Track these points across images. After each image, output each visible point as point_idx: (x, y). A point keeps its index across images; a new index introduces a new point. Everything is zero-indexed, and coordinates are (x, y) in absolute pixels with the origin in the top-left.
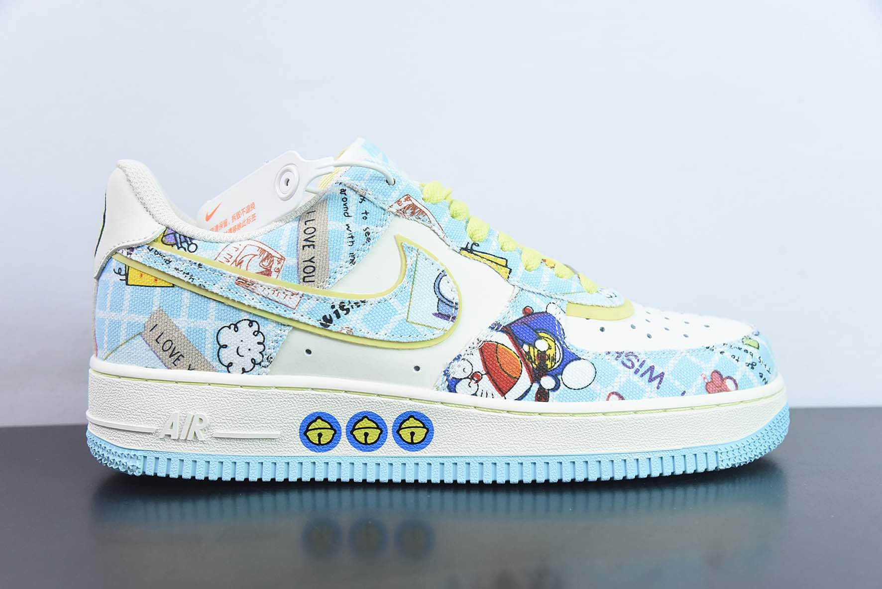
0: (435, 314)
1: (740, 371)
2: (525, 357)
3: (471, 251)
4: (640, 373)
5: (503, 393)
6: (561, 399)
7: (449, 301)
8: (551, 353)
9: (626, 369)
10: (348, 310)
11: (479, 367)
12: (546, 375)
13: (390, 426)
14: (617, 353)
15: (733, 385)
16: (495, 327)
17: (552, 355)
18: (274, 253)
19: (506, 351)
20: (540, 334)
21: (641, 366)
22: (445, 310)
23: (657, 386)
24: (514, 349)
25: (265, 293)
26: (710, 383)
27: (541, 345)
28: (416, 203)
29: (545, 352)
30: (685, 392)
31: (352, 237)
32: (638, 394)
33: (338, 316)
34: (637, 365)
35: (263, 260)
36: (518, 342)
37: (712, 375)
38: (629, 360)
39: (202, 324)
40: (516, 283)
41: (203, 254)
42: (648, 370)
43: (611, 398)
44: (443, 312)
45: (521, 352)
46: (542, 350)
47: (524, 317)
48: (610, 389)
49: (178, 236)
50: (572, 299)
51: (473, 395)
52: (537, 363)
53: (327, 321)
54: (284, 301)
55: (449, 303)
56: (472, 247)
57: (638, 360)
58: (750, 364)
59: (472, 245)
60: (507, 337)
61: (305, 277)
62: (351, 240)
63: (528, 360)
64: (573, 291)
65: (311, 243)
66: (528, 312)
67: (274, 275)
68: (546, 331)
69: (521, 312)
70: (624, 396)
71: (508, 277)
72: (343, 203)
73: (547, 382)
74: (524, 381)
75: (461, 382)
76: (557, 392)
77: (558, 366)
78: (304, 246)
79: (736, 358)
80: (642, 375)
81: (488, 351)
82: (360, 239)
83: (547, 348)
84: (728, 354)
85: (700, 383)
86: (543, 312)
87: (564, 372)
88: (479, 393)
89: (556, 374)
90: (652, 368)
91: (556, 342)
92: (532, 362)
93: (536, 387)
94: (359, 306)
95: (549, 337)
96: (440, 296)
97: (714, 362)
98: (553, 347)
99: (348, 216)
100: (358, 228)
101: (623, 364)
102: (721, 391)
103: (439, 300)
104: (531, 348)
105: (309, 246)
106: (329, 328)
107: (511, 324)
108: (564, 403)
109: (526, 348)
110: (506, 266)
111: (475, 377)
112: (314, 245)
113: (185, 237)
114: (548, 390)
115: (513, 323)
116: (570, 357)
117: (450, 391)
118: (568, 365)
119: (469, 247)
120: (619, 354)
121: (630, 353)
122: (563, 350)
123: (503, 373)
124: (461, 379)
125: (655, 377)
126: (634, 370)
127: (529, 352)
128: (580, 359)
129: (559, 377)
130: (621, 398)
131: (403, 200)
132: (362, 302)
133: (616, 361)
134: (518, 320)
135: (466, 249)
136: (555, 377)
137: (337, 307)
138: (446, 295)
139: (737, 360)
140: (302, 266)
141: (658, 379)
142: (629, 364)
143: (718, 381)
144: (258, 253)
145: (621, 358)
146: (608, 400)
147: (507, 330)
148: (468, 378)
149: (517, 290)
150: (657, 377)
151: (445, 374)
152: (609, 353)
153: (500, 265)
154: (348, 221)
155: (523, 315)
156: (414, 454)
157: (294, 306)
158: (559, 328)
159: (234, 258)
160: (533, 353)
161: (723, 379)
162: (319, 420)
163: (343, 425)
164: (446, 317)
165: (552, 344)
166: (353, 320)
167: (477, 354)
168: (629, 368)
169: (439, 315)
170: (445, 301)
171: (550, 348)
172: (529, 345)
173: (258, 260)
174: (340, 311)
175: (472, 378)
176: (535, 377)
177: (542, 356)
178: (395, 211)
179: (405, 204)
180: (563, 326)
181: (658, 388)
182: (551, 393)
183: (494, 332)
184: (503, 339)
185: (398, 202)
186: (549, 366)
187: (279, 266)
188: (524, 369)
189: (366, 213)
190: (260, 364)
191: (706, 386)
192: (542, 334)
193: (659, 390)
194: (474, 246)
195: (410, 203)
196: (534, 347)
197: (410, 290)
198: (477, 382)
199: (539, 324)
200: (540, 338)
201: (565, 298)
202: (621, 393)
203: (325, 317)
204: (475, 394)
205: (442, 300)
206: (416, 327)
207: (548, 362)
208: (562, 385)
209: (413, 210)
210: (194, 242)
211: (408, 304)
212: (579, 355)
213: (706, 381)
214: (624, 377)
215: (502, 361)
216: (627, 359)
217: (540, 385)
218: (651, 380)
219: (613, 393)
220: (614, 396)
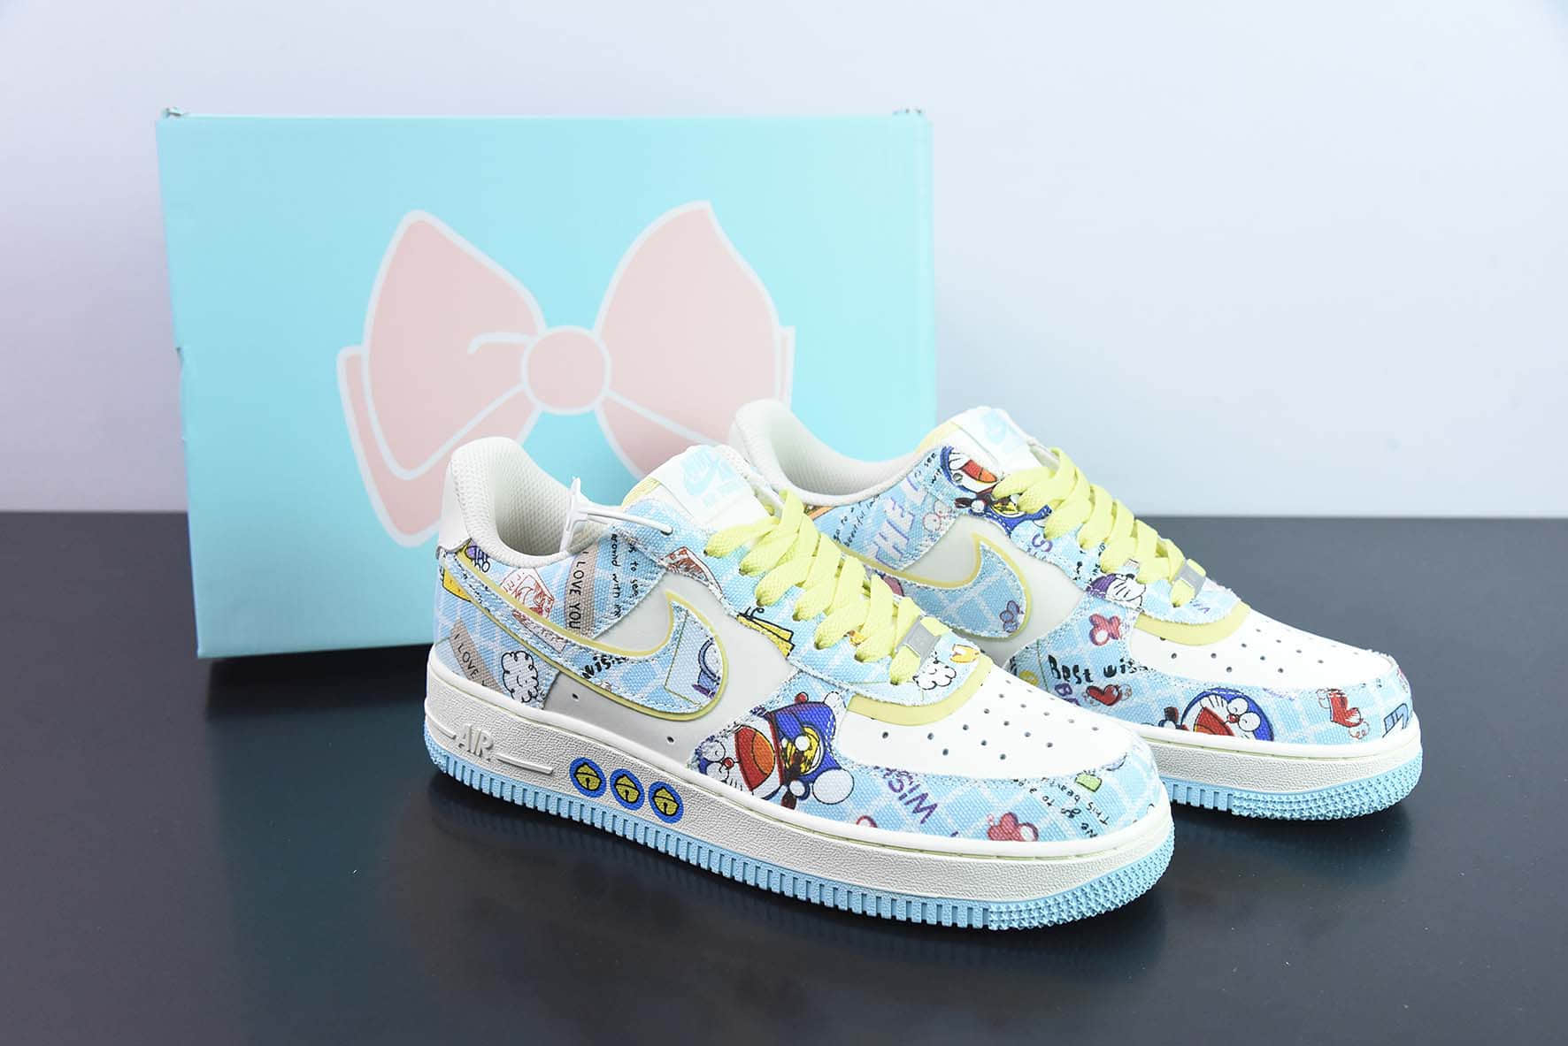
0: (694, 686)
1: (1051, 817)
2: (781, 752)
3: (751, 618)
4: (907, 799)
5: (752, 789)
6: (807, 810)
7: (712, 674)
8: (809, 754)
9: (891, 791)
10: (609, 665)
11: (732, 753)
12: (797, 779)
13: (646, 790)
14: (888, 769)
15: (1032, 835)
16: (759, 712)
17: (809, 758)
18: (546, 593)
19: (764, 741)
20: (806, 730)
21: (911, 791)
22: (706, 683)
23: (922, 818)
24: (772, 741)
25: (535, 631)
26: (997, 827)
27: (802, 743)
28: (692, 557)
29: (803, 752)
30: (957, 833)
31: (618, 588)
32: (897, 825)
33: (600, 670)
34: (907, 788)
35: (536, 597)
36: (778, 734)
37: (1002, 818)
38: (900, 781)
39: (491, 645)
40: (796, 663)
41: (493, 576)
42: (917, 798)
43: (862, 821)
44: (704, 686)
45: (778, 748)
46: (801, 749)
47: (795, 705)
48: (863, 812)
49: (478, 550)
50: (862, 692)
51: (723, 781)
52: (791, 763)
53: (589, 672)
54: (550, 643)
55: (714, 678)
56: (752, 614)
57: (911, 784)
58: (1068, 811)
59: (754, 611)
60: (769, 726)
61: (571, 622)
62: (616, 591)
63: (783, 757)
64: (866, 680)
65: (577, 589)
66: (801, 700)
67: (545, 614)
68: (814, 727)
69: (793, 698)
70: (877, 823)
71: (789, 654)
72: (612, 550)
73: (797, 788)
74: (774, 780)
75: (712, 765)
76: (805, 802)
77: (813, 772)
78: (571, 591)
79: (1049, 801)
80: (907, 803)
81: (744, 737)
82: (627, 591)
83: (806, 748)
84: (1038, 795)
85: (983, 824)
86: (819, 703)
87: (817, 781)
88: (729, 781)
89: (808, 781)
90: (924, 797)
91: (821, 742)
92: (786, 761)
93: (784, 790)
94: (620, 663)
95: (815, 736)
96: (703, 667)
97: (1015, 801)
98: (814, 748)
99: (616, 565)
100: (625, 578)
101: (890, 785)
102: (1010, 839)
103: (702, 670)
104: (790, 744)
105: (575, 591)
106: (590, 680)
107: (776, 711)
108: (809, 815)
109: (784, 742)
110: (789, 641)
111: (726, 762)
112: (580, 592)
113: (483, 553)
114: (797, 797)
115: (779, 710)
116: (830, 764)
117: (701, 772)
118: (824, 774)
119: (749, 614)
120: (890, 771)
121: (905, 772)
122: (825, 753)
123: (755, 765)
124: (712, 762)
125: (923, 808)
126: (900, 794)
127: (786, 748)
128: (840, 768)
129: (811, 785)
130: (874, 824)
131: (677, 553)
132: (624, 659)
133: (882, 780)
134: (786, 707)
135: (745, 615)
136: (807, 787)
137: (599, 660)
138: (709, 666)
139: (1049, 804)
140: (569, 610)
141: (926, 813)
142: (897, 786)
143: (1009, 827)
144: (534, 587)
145: (891, 777)
146: (858, 823)
147: (771, 717)
148: (718, 762)
149: (794, 671)
150: (925, 809)
151: (696, 753)
152: (877, 768)
153: (782, 639)
154: (616, 570)
155: (793, 703)
156: (668, 825)
157: (559, 649)
158: (832, 725)
159: (515, 587)
160: (790, 751)
161: (1017, 825)
162: (586, 766)
163: (608, 776)
164: (705, 691)
165: (815, 744)
166: (613, 676)
167: (732, 738)
168: (894, 790)
169: (698, 688)
170: (708, 672)
171: (810, 749)
172: (789, 740)
173: (532, 594)
174: (602, 665)
175: (723, 764)
176: (786, 779)
177: (799, 756)
178: (666, 565)
179: (679, 558)
180: (838, 724)
181: (922, 822)
182: (798, 801)
183: (755, 717)
184: (763, 727)
185: (672, 555)
186: (803, 770)
187: (549, 606)
188: (776, 766)
189: (635, 564)
190: (535, 697)
191: (990, 830)
192: (807, 730)
193: (923, 825)
194: (756, 612)
195: (685, 556)
196: (794, 744)
197: (673, 654)
198: (728, 768)
199: (809, 716)
200: (805, 734)
201: (852, 688)
202: (875, 819)
203: (587, 667)
204: (725, 781)
205: (705, 671)
206: (673, 696)
207: (802, 765)
208: (811, 795)
209: (688, 567)
210: (488, 560)
211: (668, 669)
212: (841, 763)
213: (992, 824)
214: (885, 800)
215: (757, 753)
216: (897, 779)
217: (789, 789)
218: (917, 810)
219: (865, 817)
220: (866, 821)
